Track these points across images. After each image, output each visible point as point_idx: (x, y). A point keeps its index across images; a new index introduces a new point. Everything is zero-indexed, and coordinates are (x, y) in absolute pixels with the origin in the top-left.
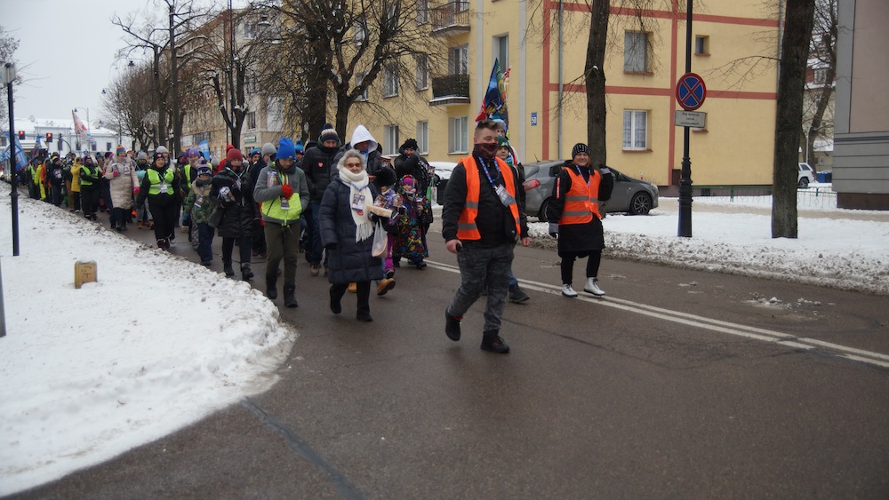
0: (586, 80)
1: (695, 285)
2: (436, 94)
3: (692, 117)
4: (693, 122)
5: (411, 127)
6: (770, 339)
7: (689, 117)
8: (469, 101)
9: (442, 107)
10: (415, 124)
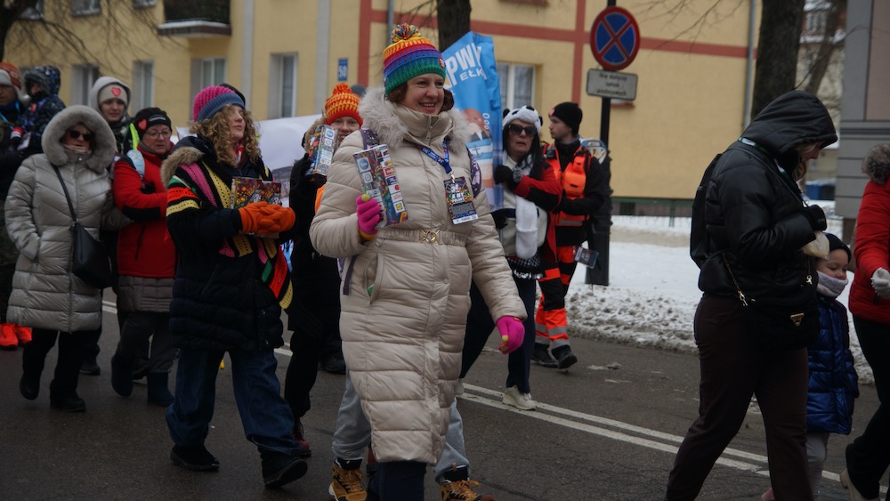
0: (438, 9)
1: (615, 368)
2: (170, 15)
3: (615, 81)
4: (615, 89)
5: (122, 71)
6: (744, 466)
7: (610, 81)
8: (228, 32)
9: (181, 40)
10: (130, 66)
